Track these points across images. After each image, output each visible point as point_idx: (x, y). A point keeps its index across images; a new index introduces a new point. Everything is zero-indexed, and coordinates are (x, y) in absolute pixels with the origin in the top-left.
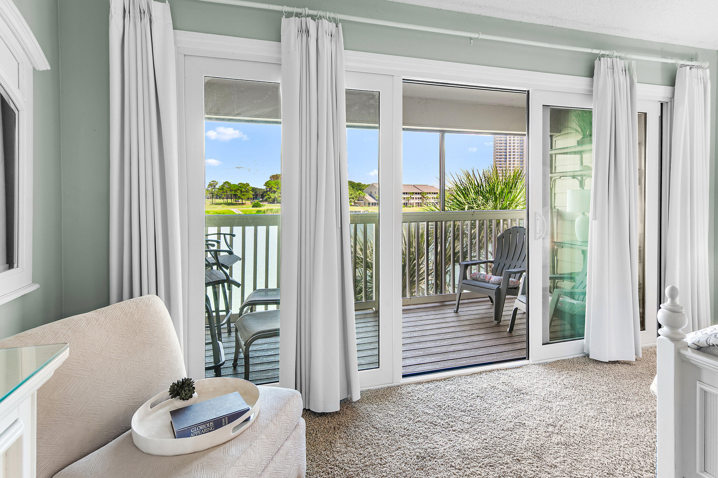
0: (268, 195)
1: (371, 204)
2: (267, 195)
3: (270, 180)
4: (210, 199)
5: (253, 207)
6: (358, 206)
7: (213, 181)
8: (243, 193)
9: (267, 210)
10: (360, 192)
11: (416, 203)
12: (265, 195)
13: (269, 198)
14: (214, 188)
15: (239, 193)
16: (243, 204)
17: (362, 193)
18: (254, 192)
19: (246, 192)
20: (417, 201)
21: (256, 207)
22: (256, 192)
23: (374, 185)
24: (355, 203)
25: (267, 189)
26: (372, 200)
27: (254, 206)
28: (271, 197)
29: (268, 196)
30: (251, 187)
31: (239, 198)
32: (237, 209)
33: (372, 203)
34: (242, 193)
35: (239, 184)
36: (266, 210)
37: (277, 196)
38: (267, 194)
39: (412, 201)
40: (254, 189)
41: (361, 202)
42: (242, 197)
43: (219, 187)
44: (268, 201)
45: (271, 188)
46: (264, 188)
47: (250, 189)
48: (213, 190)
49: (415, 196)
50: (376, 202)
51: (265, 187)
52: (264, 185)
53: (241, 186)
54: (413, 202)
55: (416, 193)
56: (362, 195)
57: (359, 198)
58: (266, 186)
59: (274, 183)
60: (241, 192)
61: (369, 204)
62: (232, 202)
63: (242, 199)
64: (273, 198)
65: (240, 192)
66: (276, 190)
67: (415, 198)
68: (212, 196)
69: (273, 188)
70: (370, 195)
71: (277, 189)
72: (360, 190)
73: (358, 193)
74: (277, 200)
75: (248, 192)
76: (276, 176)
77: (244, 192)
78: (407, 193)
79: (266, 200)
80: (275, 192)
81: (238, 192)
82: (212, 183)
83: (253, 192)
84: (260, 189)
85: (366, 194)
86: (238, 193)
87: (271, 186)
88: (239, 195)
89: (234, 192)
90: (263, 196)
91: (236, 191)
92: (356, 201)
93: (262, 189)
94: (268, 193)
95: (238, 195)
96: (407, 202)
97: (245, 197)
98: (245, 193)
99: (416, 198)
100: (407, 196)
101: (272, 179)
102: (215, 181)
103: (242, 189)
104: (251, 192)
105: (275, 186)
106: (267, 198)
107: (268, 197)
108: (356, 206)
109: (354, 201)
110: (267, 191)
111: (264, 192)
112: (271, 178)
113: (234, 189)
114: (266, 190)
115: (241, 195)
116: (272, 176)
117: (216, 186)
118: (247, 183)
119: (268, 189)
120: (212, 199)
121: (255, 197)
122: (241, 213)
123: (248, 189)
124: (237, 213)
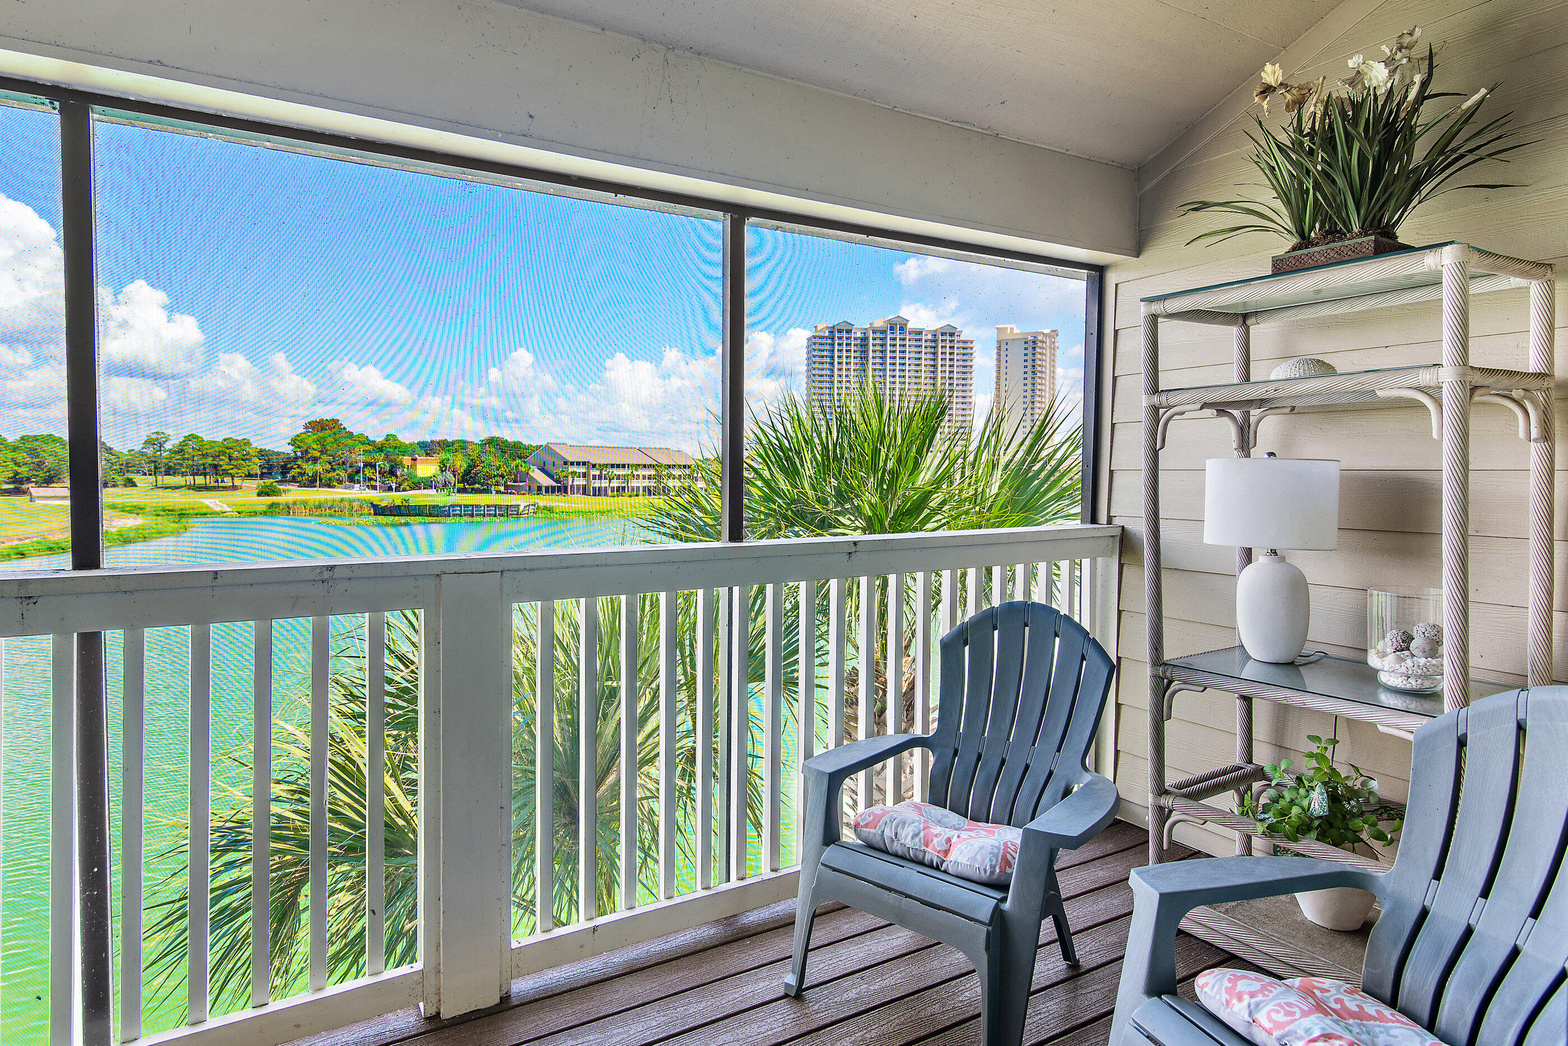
0: (299, 467)
1: (544, 489)
2: (295, 466)
3: (304, 433)
4: (150, 475)
5: (259, 495)
6: (514, 494)
7: (157, 433)
8: (235, 463)
9: (295, 503)
10: (518, 461)
11: (644, 488)
12: (292, 468)
13: (302, 474)
14: (160, 450)
15: (224, 463)
16: (234, 488)
17: (523, 465)
18: (265, 460)
19: (242, 459)
20: (646, 483)
21: (268, 495)
22: (268, 460)
23: (551, 446)
24: (507, 487)
25: (295, 452)
26: (545, 481)
27: (262, 492)
28: (305, 472)
29: (298, 470)
30: (257, 449)
31: (226, 473)
32: (217, 501)
33: (547, 488)
34: (233, 462)
35: (225, 440)
36: (291, 502)
37: (321, 470)
38: (296, 464)
39: (634, 483)
40: (262, 453)
41: (521, 484)
42: (231, 471)
43: (173, 446)
44: (297, 482)
45: (307, 450)
46: (289, 449)
47: (253, 454)
48: (159, 453)
49: (641, 472)
50: (554, 484)
51: (292, 447)
52: (289, 444)
53: (231, 445)
54: (638, 485)
55: (645, 466)
56: (523, 470)
57: (516, 476)
58: (293, 445)
59: (313, 441)
60: (230, 458)
61: (539, 488)
62: (208, 481)
63: (233, 477)
64: (310, 474)
65: (227, 460)
66: (318, 454)
67: (641, 477)
68: (156, 468)
69: (310, 451)
70: (543, 470)
71: (322, 452)
72: (520, 458)
73: (514, 464)
74: (321, 480)
75: (246, 459)
76: (319, 422)
77: (237, 459)
78: (624, 466)
79: (294, 480)
80: (315, 460)
81: (221, 460)
82: (154, 436)
83: (260, 459)
84: (278, 454)
85: (532, 467)
86: (221, 463)
87: (305, 447)
88: (225, 467)
89: (211, 458)
90: (285, 470)
91: (215, 457)
92: (509, 483)
93: (284, 453)
94: (299, 462)
95: (221, 466)
96: (623, 485)
97: (240, 471)
98: (241, 462)
99: (644, 477)
100: (624, 473)
101: (310, 430)
102: (162, 433)
103: (232, 451)
104: (256, 460)
105: (315, 446)
106: (296, 475)
107: (299, 473)
108: (510, 493)
109: (506, 482)
110: (296, 458)
111: (289, 460)
112: (306, 427)
113: (211, 451)
114: (293, 455)
115: (231, 467)
116: (310, 423)
117: (165, 445)
118: (245, 439)
119: (299, 454)
120: (155, 475)
121: (265, 471)
122: (228, 509)
123: (248, 453)
124: (218, 509)
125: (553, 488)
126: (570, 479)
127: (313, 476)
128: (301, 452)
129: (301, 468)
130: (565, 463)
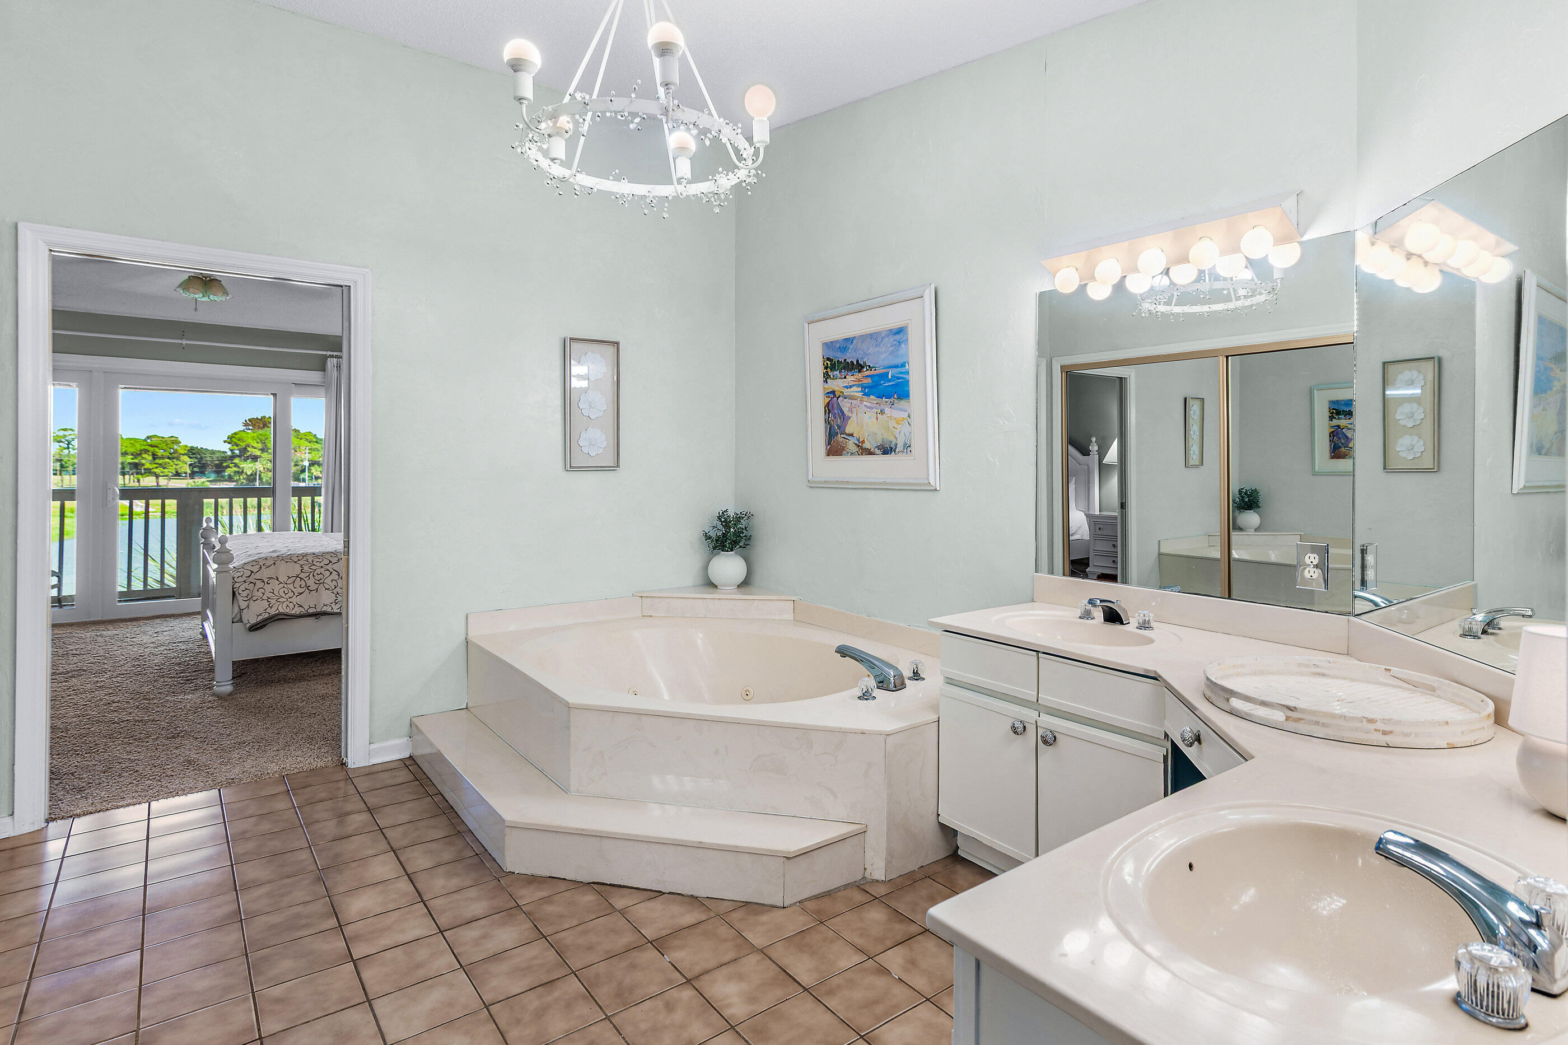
0: (236, 465)
2: (231, 465)
3: (244, 431)
7: (65, 430)
8: (160, 461)
12: (228, 467)
13: (240, 474)
14: (68, 448)
15: (147, 461)
18: (196, 458)
19: (169, 458)
22: (201, 458)
25: (231, 450)
28: (243, 472)
29: (236, 469)
30: (186, 446)
31: (149, 472)
34: (157, 461)
35: (148, 438)
37: (262, 469)
38: (232, 463)
40: (192, 452)
42: (155, 470)
44: (234, 481)
45: (245, 448)
46: (226, 448)
47: (182, 452)
48: (66, 451)
51: (228, 446)
52: (225, 442)
58: (229, 443)
59: (253, 438)
60: (155, 456)
62: (127, 482)
63: (157, 476)
64: (249, 473)
65: (150, 458)
66: (258, 453)
68: (62, 466)
69: (249, 449)
71: (263, 450)
74: (262, 480)
75: (173, 458)
76: (261, 420)
77: (162, 458)
80: (255, 458)
81: (143, 458)
82: (62, 433)
83: (191, 458)
84: (213, 452)
87: (243, 445)
88: (148, 466)
89: (132, 456)
90: (220, 469)
91: (135, 455)
93: (219, 451)
94: (236, 461)
95: (143, 465)
97: (165, 470)
98: (168, 460)
101: (250, 427)
102: (71, 429)
103: (157, 450)
104: (186, 458)
105: (255, 445)
106: (232, 474)
107: (235, 472)
110: (233, 457)
111: (225, 459)
112: (246, 425)
113: (131, 450)
114: (229, 453)
115: (155, 466)
116: (249, 420)
119: (237, 452)
120: (60, 474)
121: (196, 469)
123: (176, 451)
127: (252, 475)
128: (239, 450)
129: (239, 467)
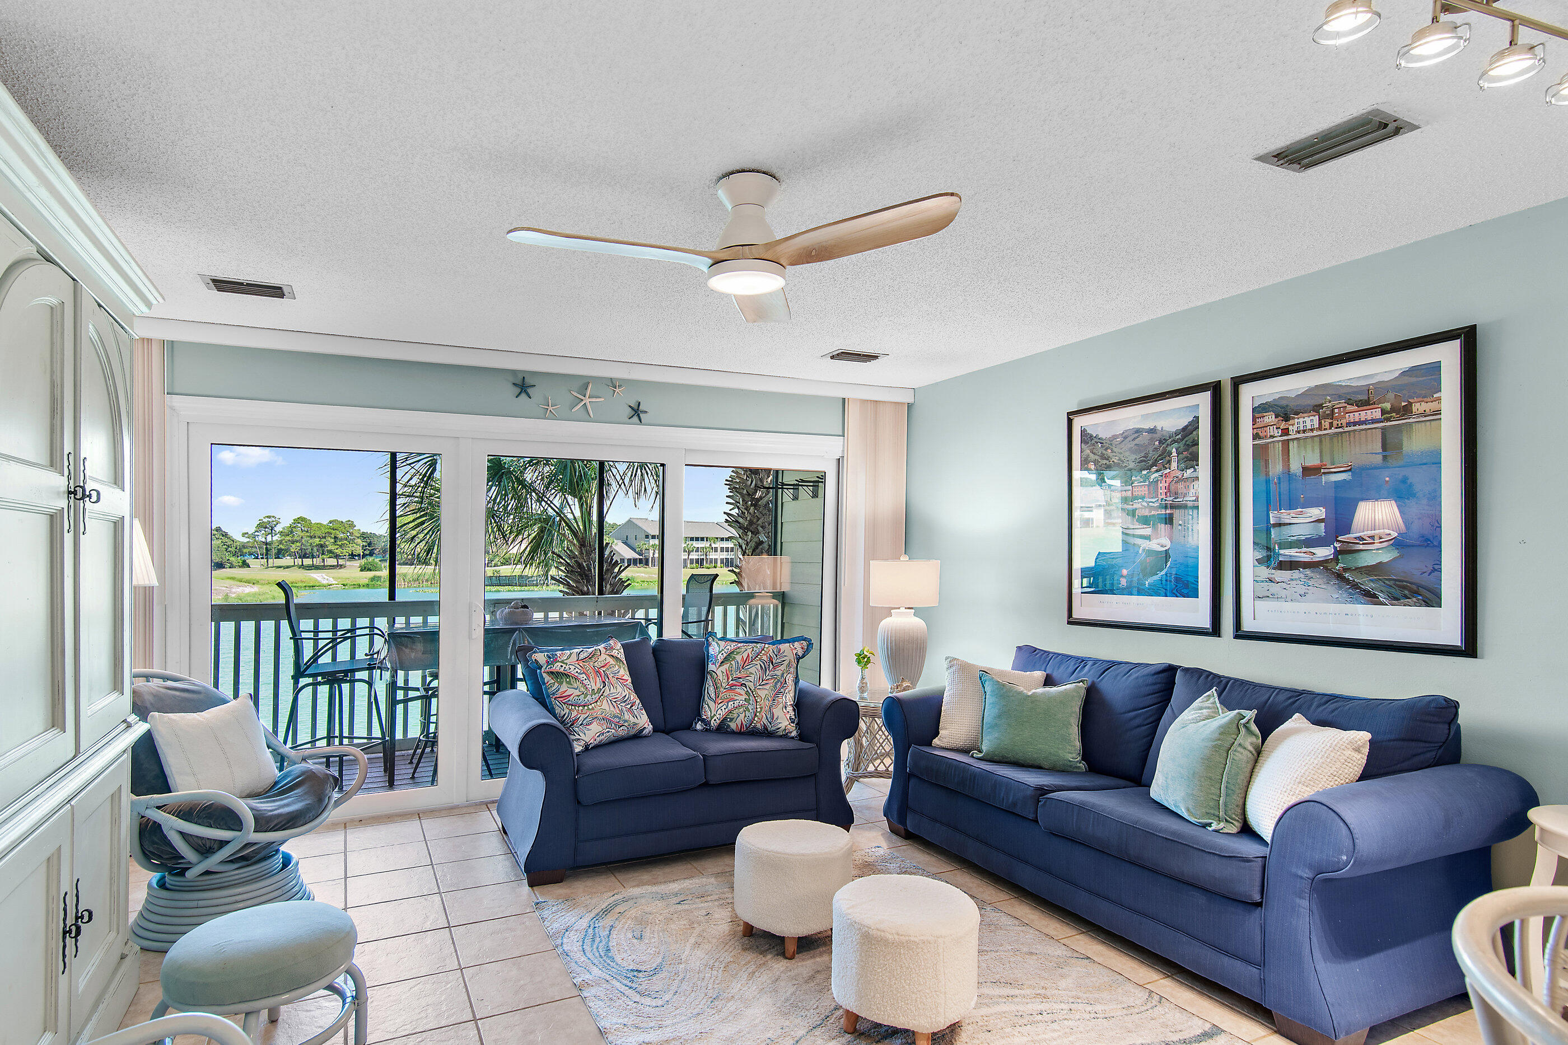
4: (262, 558)
5: (363, 571)
11: (722, 560)
16: (341, 567)
20: (724, 555)
21: (371, 570)
23: (634, 521)
26: (628, 554)
27: (366, 569)
32: (324, 575)
33: (629, 560)
39: (713, 556)
43: (284, 529)
49: (719, 545)
50: (638, 557)
53: (336, 526)
54: (716, 557)
55: (722, 539)
67: (719, 550)
70: (626, 542)
78: (702, 539)
85: (615, 541)
86: (327, 543)
96: (702, 557)
99: (722, 549)
100: (703, 546)
117: (275, 529)
118: (349, 521)
122: (334, 582)
124: (325, 582)
125: (635, 560)
126: (651, 552)
130: (647, 537)
